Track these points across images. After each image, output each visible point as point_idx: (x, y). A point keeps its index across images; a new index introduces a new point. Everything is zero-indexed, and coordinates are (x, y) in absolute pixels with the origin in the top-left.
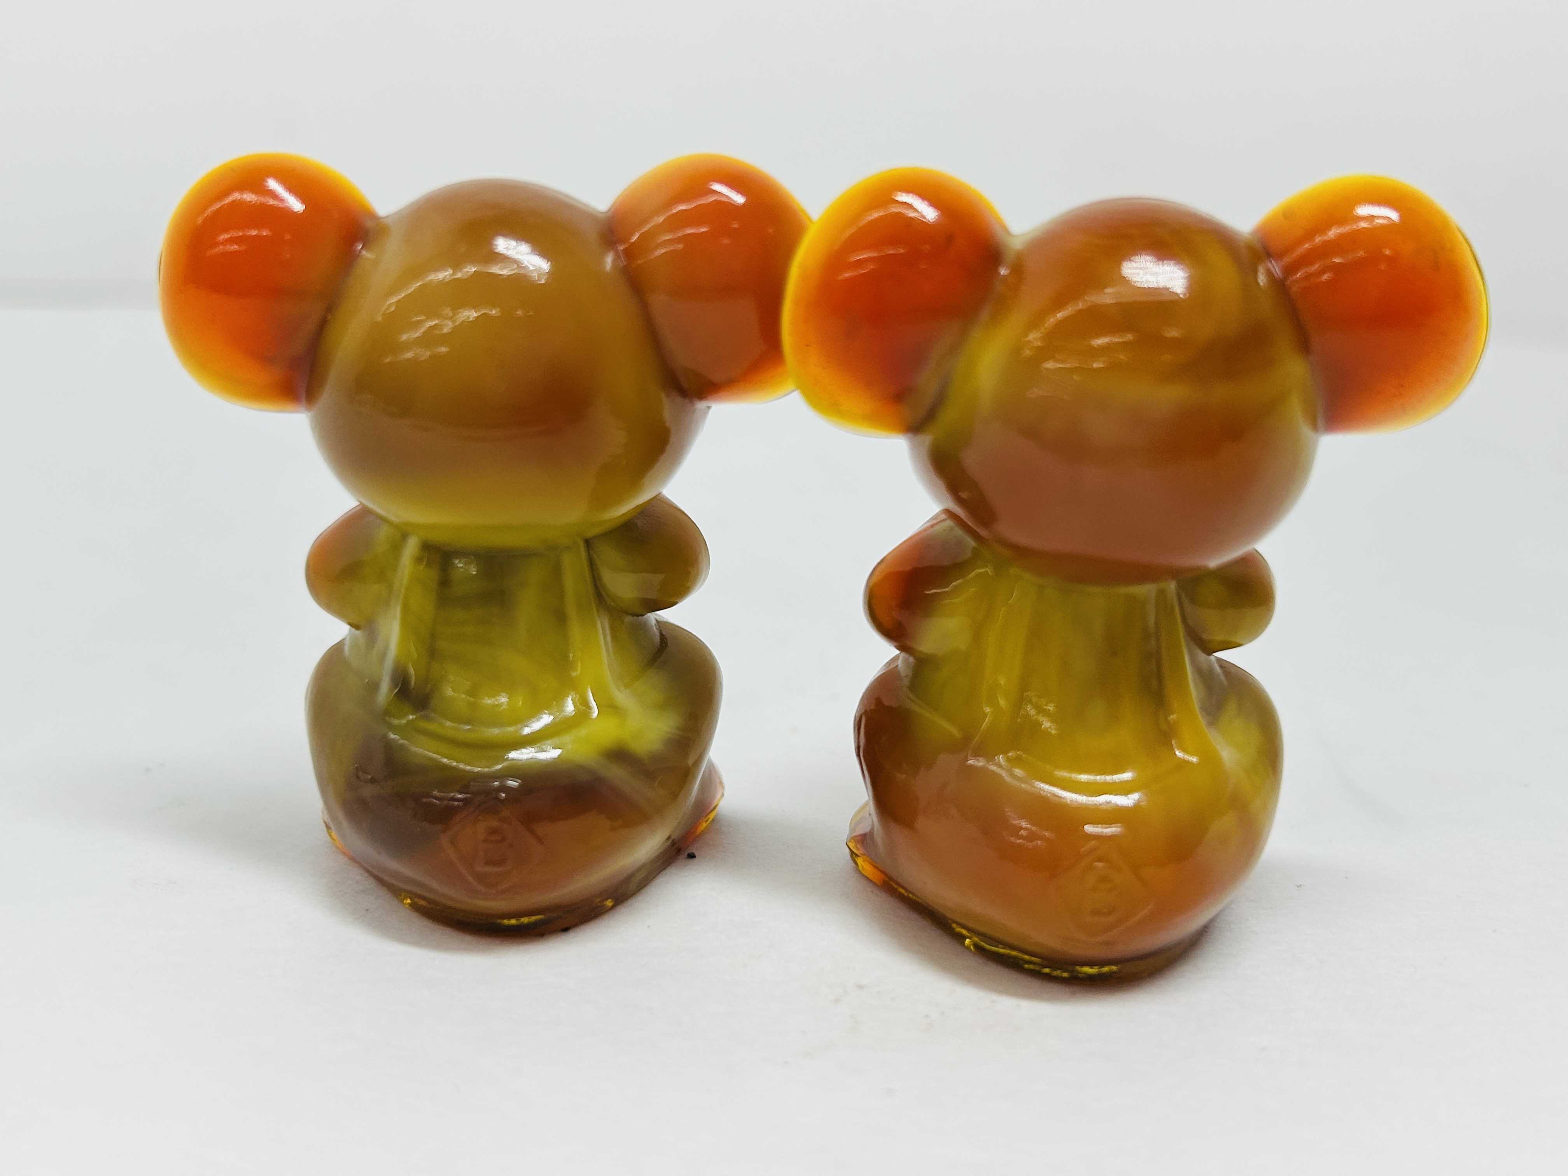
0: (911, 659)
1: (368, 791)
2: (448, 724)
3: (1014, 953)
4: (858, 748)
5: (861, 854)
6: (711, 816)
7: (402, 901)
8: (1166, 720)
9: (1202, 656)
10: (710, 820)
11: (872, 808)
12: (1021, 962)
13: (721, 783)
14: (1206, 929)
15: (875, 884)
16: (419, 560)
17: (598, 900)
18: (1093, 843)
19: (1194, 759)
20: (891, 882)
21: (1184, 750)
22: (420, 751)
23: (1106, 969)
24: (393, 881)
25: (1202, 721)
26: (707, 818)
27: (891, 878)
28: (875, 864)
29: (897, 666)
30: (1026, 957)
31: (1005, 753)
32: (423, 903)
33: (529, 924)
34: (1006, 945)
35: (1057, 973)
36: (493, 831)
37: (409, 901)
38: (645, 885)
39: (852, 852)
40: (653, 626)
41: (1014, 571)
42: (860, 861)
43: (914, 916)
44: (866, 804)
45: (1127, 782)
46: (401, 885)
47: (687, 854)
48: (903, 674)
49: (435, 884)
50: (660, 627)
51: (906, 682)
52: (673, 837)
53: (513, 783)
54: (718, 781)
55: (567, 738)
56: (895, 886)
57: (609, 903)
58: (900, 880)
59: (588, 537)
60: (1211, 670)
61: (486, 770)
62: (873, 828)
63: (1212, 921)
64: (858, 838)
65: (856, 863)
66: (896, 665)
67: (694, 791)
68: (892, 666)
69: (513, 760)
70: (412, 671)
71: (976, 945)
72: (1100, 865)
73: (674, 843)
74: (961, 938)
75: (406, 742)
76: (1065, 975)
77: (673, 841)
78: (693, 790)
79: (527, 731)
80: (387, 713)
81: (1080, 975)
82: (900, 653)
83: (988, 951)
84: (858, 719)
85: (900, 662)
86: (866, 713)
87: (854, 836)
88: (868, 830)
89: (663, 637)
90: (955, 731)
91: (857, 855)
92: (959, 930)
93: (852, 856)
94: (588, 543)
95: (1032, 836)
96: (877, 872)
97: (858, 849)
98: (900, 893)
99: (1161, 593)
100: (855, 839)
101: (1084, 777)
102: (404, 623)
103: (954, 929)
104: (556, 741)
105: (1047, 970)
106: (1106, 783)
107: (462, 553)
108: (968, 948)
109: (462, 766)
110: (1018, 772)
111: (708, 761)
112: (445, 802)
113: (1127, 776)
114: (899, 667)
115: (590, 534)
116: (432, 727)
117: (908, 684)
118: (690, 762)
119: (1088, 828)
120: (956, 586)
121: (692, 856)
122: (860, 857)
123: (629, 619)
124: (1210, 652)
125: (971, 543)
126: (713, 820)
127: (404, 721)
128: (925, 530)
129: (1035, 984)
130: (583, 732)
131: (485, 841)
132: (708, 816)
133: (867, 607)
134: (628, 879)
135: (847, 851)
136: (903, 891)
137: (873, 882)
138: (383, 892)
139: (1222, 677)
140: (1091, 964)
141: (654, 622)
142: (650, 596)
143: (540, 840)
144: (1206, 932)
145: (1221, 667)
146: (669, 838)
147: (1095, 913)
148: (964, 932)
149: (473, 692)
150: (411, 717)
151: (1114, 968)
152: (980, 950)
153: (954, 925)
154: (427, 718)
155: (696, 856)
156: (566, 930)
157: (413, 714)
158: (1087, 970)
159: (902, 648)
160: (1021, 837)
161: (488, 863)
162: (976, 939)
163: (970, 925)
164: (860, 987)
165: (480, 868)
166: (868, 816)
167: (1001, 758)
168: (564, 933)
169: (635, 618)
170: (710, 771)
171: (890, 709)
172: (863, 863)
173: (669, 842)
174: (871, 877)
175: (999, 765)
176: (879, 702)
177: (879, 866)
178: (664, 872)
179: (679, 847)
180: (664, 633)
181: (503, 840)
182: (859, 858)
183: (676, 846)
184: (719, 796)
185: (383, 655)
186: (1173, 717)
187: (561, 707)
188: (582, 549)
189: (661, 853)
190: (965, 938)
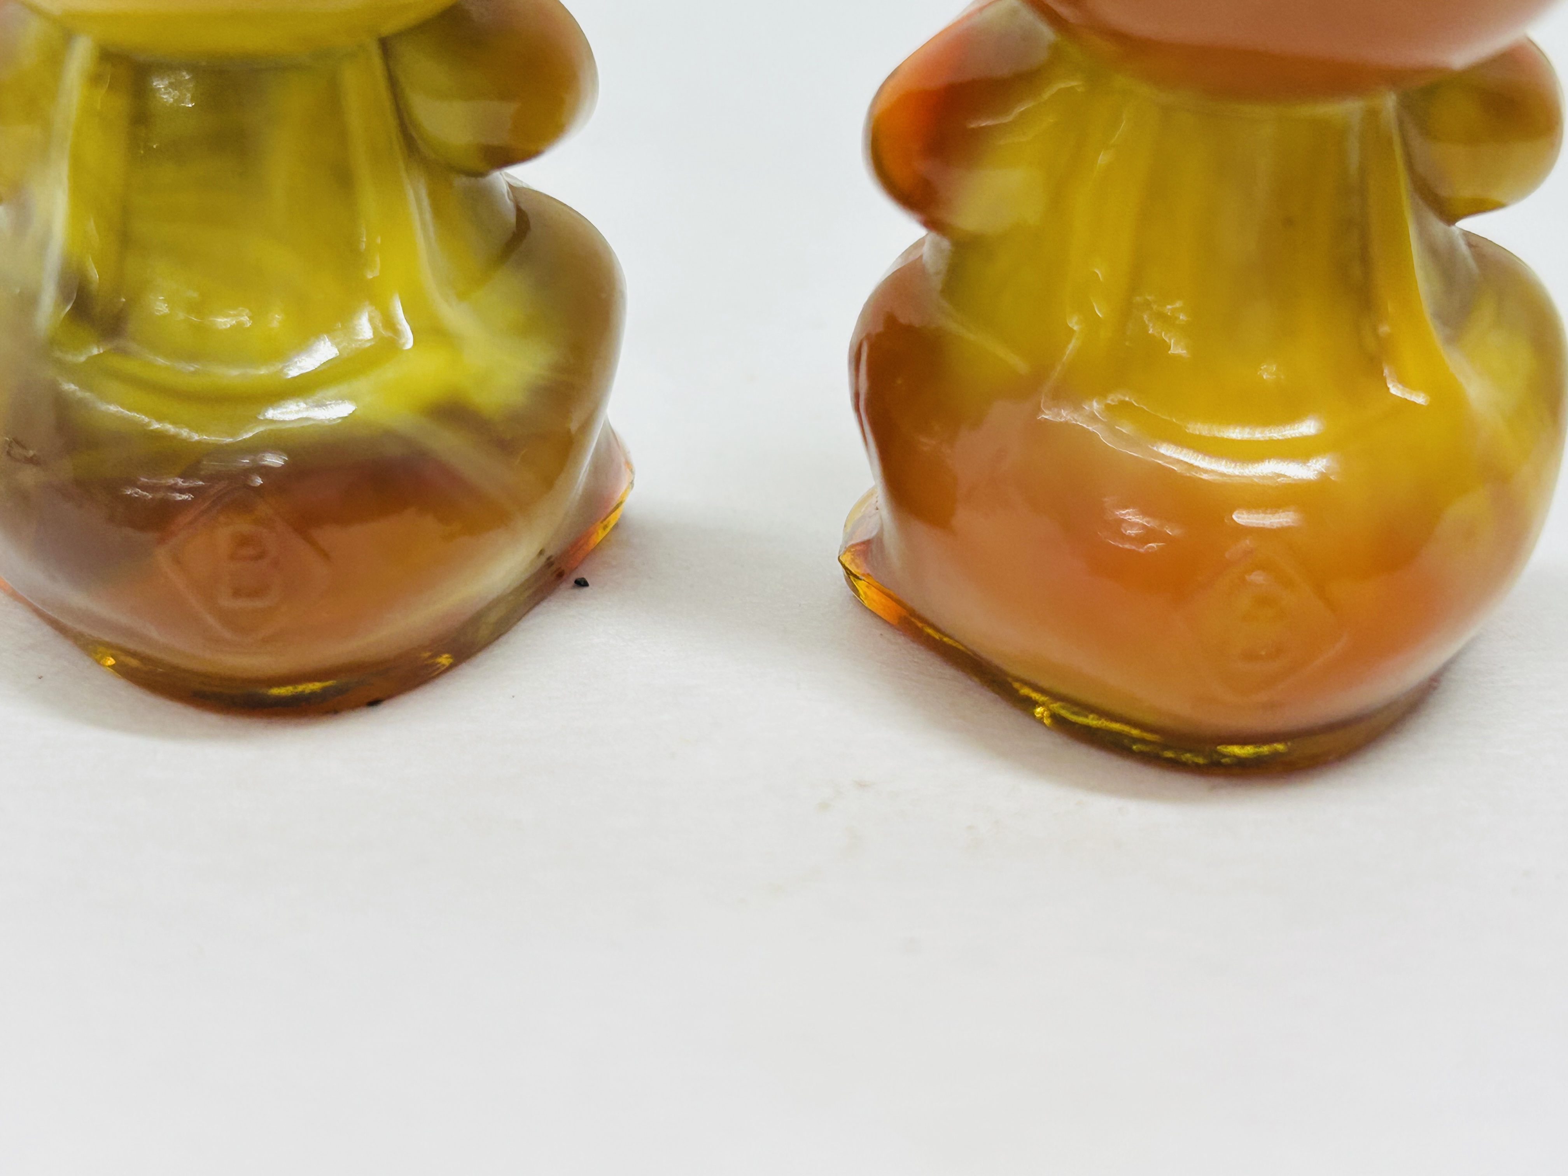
0: (945, 244)
1: (28, 477)
2: (161, 361)
3: (1116, 726)
4: (856, 396)
5: (863, 575)
6: (613, 520)
7: (98, 662)
8: (1374, 329)
9: (1437, 226)
10: (611, 526)
11: (880, 497)
12: (1126, 741)
13: (628, 464)
14: (1435, 684)
15: (886, 622)
16: (95, 79)
17: (427, 654)
18: (1247, 543)
19: (1420, 399)
20: (913, 619)
21: (1402, 381)
22: (113, 408)
23: (1265, 749)
24: (80, 628)
25: (1434, 333)
26: (605, 523)
27: (913, 613)
28: (887, 591)
29: (921, 257)
30: (1135, 732)
31: (1102, 394)
32: (134, 663)
33: (313, 694)
34: (1103, 714)
35: (1187, 757)
36: (243, 541)
37: (111, 661)
38: (506, 631)
39: (849, 572)
40: (503, 195)
41: (1120, 81)
42: (861, 585)
43: (949, 671)
44: (870, 494)
45: (1305, 439)
46: (96, 634)
47: (573, 582)
48: (931, 268)
49: (153, 633)
50: (515, 197)
51: (937, 283)
52: (548, 553)
53: (274, 460)
54: (623, 460)
55: (363, 385)
56: (920, 625)
57: (445, 660)
58: (928, 615)
59: (383, 36)
60: (1452, 249)
61: (229, 440)
62: (882, 529)
63: (1445, 669)
64: (858, 548)
65: (855, 589)
66: (920, 254)
67: (581, 477)
68: (912, 258)
69: (272, 421)
70: (94, 274)
71: (1055, 717)
72: (1257, 577)
73: (549, 563)
74: (1027, 705)
75: (87, 394)
76: (1200, 760)
77: (549, 558)
78: (578, 477)
79: (293, 372)
80: (53, 342)
81: (1224, 760)
82: (927, 235)
83: (1074, 724)
84: (855, 349)
85: (926, 250)
86: (868, 337)
87: (853, 546)
88: (874, 534)
89: (520, 213)
90: (1019, 364)
91: (855, 576)
92: (1025, 691)
93: (848, 580)
94: (386, 45)
95: (1148, 535)
96: (891, 604)
97: (858, 567)
98: (929, 636)
99: (1372, 114)
100: (852, 550)
101: (1236, 433)
102: (77, 189)
103: (1017, 691)
104: (344, 388)
105: (1169, 754)
106: (1272, 442)
107: (165, 67)
108: (1040, 721)
109: (185, 433)
110: (1126, 428)
111: (604, 422)
112: (160, 495)
113: (1308, 428)
114: (924, 258)
115: (389, 27)
116: (131, 366)
117: (939, 287)
118: (574, 426)
119: (1242, 518)
120: (1022, 113)
121: (581, 583)
122: (861, 579)
123: (461, 181)
124: (1451, 218)
125: (1047, 33)
126: (616, 526)
127: (82, 359)
128: (969, 16)
129: (1150, 776)
130: (389, 373)
131: (232, 557)
132: (608, 519)
133: (870, 151)
134: (477, 618)
135: (841, 571)
136: (930, 631)
137: (883, 619)
138: (64, 647)
139: (1471, 263)
140: (1243, 741)
141: (505, 188)
142: (495, 142)
143: (325, 555)
144: (1435, 688)
145: (1470, 245)
146: (541, 553)
147: (1250, 656)
148: (1035, 696)
149: (198, 308)
150: (95, 351)
151: (1280, 747)
152: (1061, 724)
153: (1016, 685)
154: (124, 352)
155: (589, 584)
156: (374, 703)
157: (98, 344)
158: (1237, 750)
159: (932, 223)
160: (1129, 539)
161: (237, 593)
162: (1056, 706)
163: (1045, 683)
164: (862, 785)
165: (227, 603)
166: (874, 511)
167: (1095, 406)
168: (371, 708)
169: (473, 180)
170: (609, 444)
171: (909, 329)
172: (866, 590)
173: (543, 559)
174: (880, 613)
175: (1093, 418)
176: (891, 321)
177: (892, 593)
178: (537, 609)
179: (560, 568)
180: (523, 207)
181: (260, 556)
182: (860, 582)
183: (554, 568)
184: (624, 486)
185: (43, 246)
186: (1384, 329)
187: (350, 331)
188: (377, 61)
189: (528, 580)
190: (1035, 704)
